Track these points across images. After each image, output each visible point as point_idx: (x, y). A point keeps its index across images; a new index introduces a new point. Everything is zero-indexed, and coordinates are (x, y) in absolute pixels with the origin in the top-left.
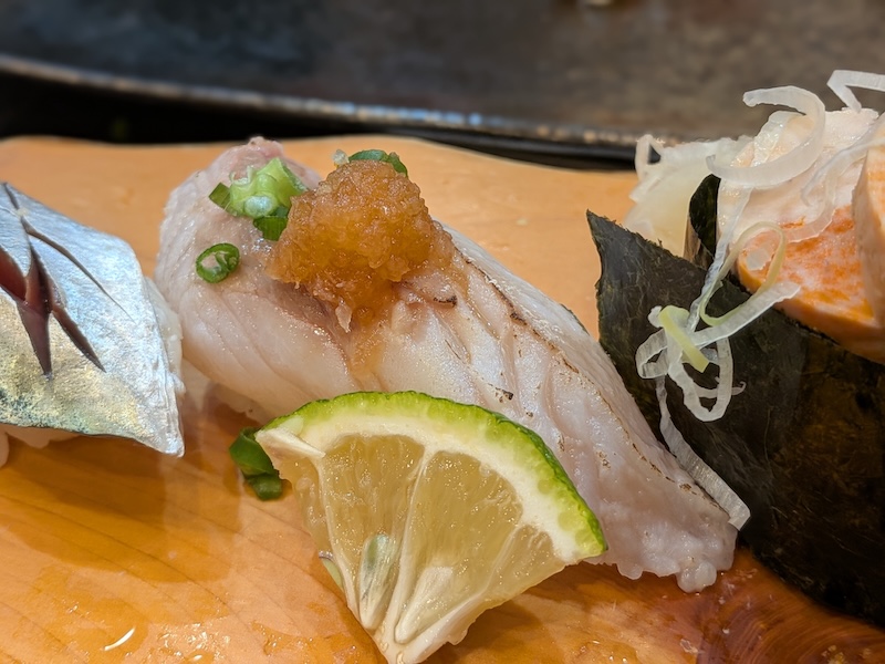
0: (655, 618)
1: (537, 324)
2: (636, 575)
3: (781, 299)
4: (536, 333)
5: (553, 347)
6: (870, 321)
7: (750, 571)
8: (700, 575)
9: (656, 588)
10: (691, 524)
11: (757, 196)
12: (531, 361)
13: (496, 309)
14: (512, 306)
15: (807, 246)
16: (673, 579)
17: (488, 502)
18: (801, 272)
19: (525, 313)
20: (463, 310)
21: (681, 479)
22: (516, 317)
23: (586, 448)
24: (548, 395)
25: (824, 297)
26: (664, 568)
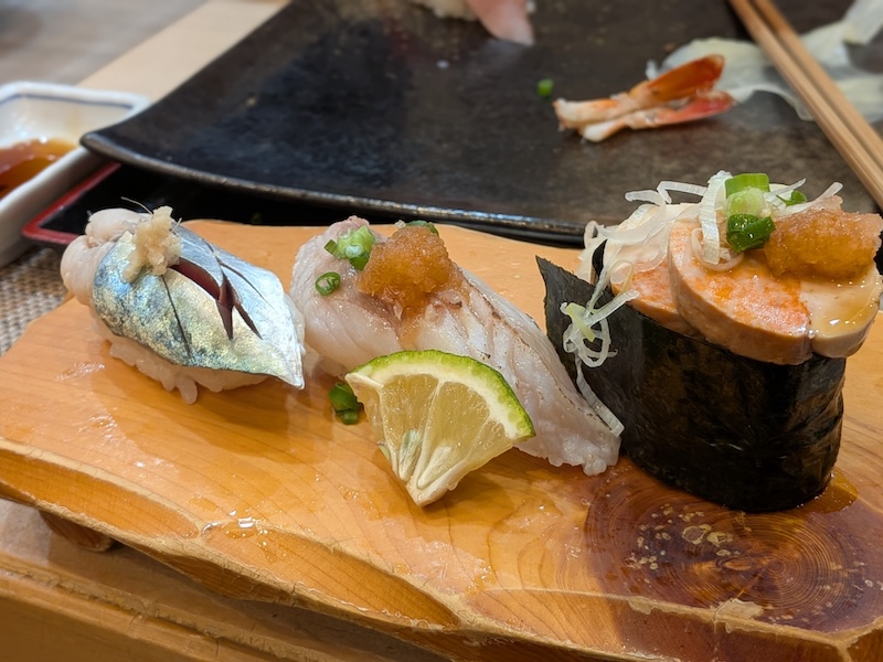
0: (569, 488)
1: (507, 319)
2: (559, 464)
3: (629, 299)
4: (506, 324)
5: (515, 332)
6: (673, 311)
7: (627, 466)
8: (596, 466)
9: (571, 472)
10: (592, 437)
11: (625, 248)
12: (503, 339)
13: (485, 311)
14: (492, 308)
15: (649, 274)
16: (580, 468)
17: (471, 408)
18: (643, 287)
19: (501, 313)
20: (465, 310)
21: (587, 411)
22: (495, 314)
23: (532, 389)
24: (511, 358)
25: (652, 299)
26: (575, 460)
